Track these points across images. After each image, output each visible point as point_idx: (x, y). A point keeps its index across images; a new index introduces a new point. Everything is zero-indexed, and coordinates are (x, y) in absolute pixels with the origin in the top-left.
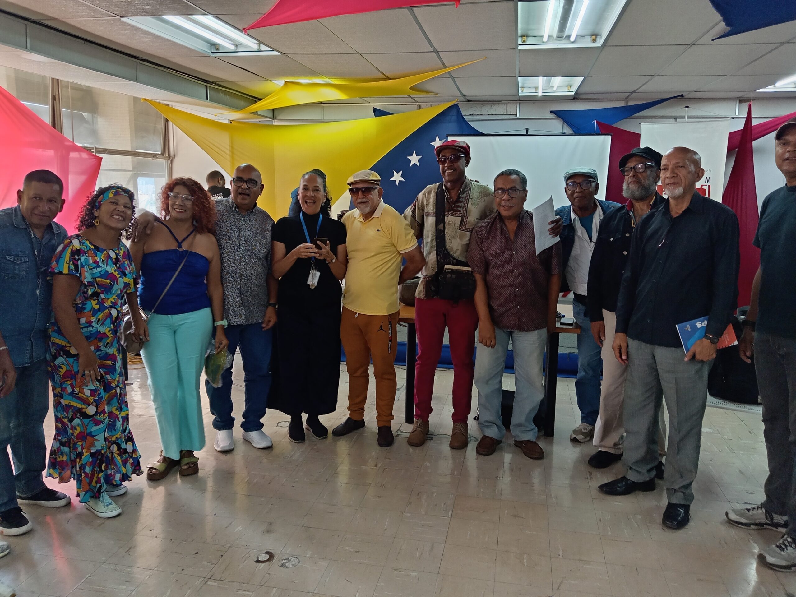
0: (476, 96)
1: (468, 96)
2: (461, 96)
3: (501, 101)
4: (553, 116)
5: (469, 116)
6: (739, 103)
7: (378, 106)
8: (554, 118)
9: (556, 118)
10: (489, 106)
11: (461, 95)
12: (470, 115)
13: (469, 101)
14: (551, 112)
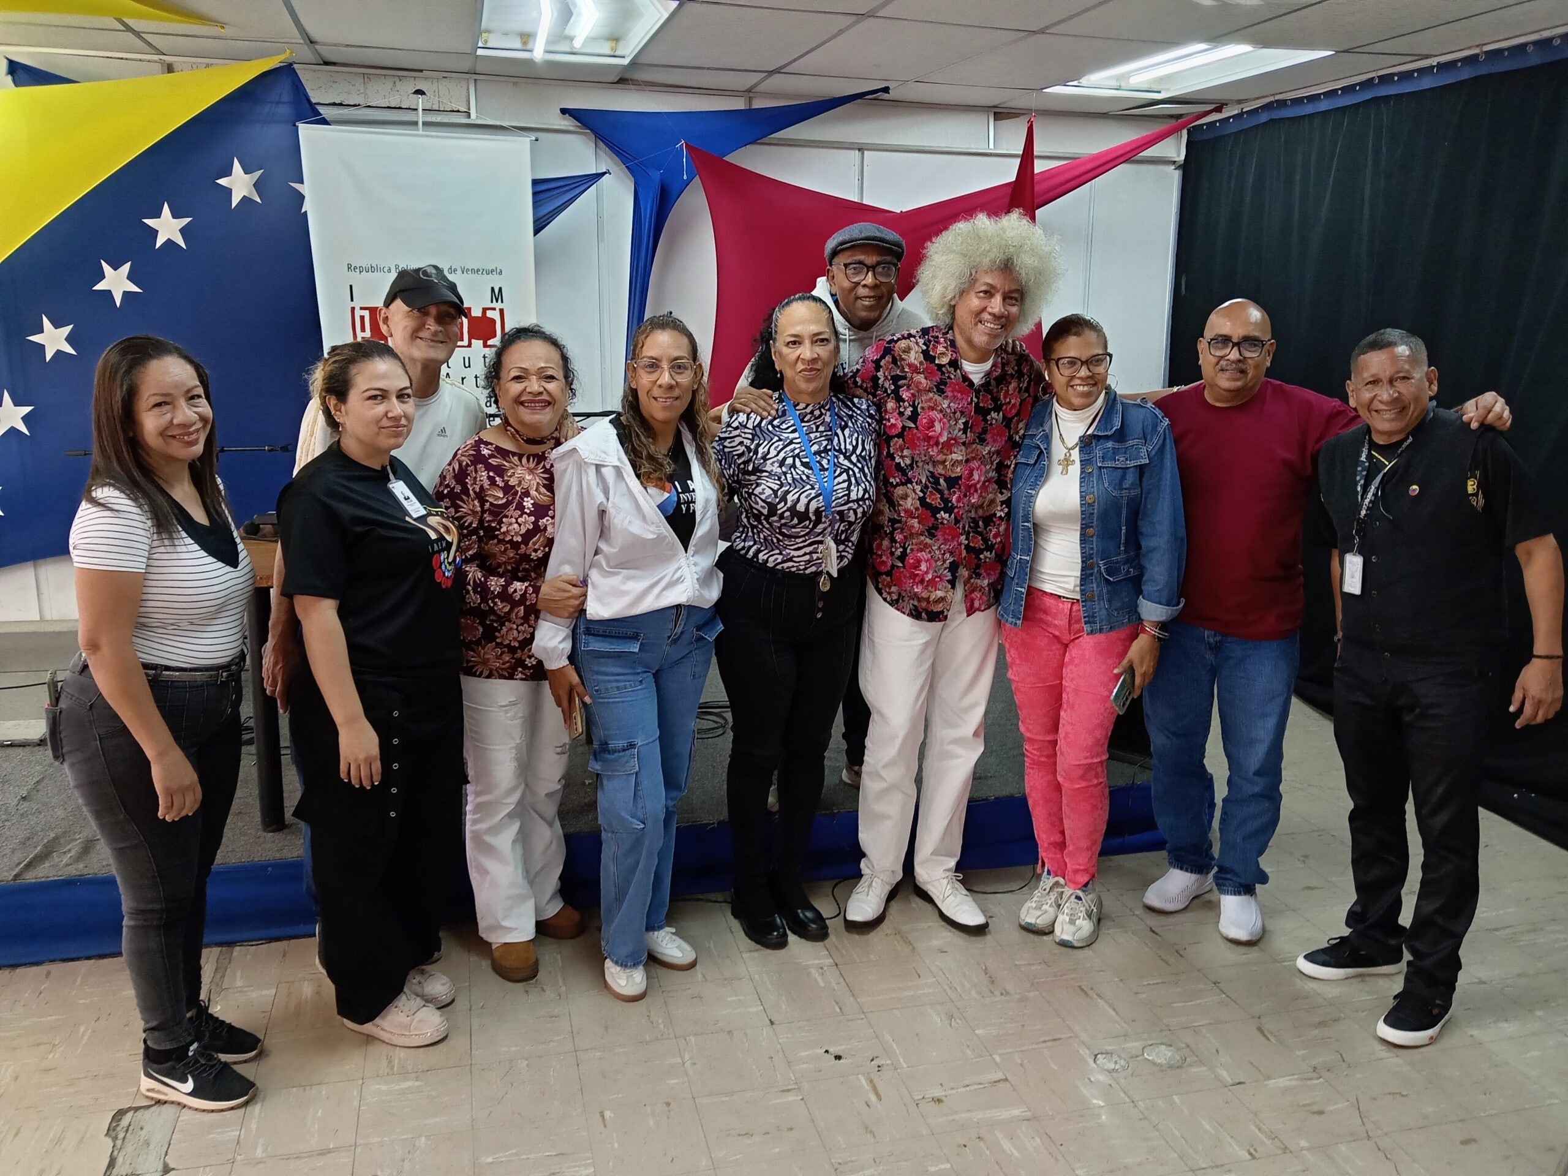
0: (347, 46)
1: (324, 44)
2: (302, 41)
3: (421, 71)
4: (567, 123)
5: (331, 108)
6: (995, 120)
7: (25, 55)
8: (572, 128)
9: (578, 130)
10: (388, 84)
11: (303, 38)
12: (334, 104)
13: (327, 63)
14: (564, 111)
